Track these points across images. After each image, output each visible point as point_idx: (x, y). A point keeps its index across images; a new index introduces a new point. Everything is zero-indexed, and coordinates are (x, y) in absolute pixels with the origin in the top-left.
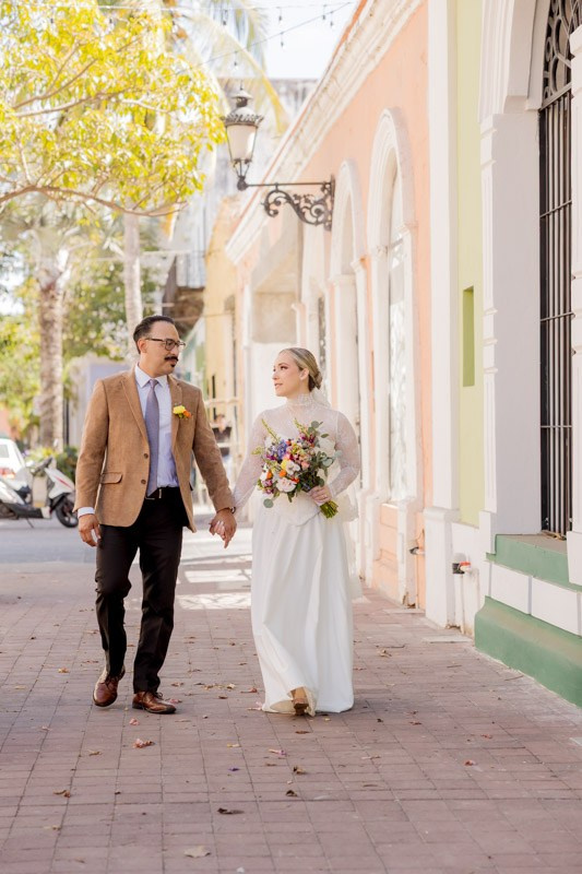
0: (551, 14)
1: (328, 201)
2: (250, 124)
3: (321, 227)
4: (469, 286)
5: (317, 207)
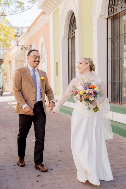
4: (57, 62)
5: (29, 49)
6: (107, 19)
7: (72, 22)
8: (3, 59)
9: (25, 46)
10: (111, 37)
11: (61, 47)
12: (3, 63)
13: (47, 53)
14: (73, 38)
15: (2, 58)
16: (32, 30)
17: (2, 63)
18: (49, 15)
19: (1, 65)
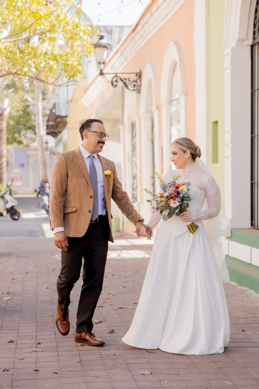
1: (138, 81)
2: (105, 47)
3: (135, 92)
4: (215, 120)
5: (134, 83)
8: (66, 117)
9: (123, 76)
11: (228, 73)
12: (66, 128)
13: (186, 94)
15: (63, 114)
16: (143, 27)
17: (64, 128)
19: (60, 132)
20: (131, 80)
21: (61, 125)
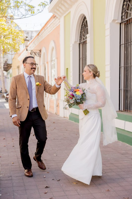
0: (81, 30)
1: (40, 53)
3: (39, 57)
4: (67, 68)
5: (38, 54)
6: (120, 24)
7: (83, 27)
8: (11, 64)
9: (34, 51)
10: (124, 43)
11: (71, 53)
12: (11, 68)
13: (57, 58)
14: (85, 43)
15: (10, 63)
16: (42, 34)
17: (10, 68)
18: (59, 19)
19: (9, 70)
20: (38, 52)
21: (9, 67)
